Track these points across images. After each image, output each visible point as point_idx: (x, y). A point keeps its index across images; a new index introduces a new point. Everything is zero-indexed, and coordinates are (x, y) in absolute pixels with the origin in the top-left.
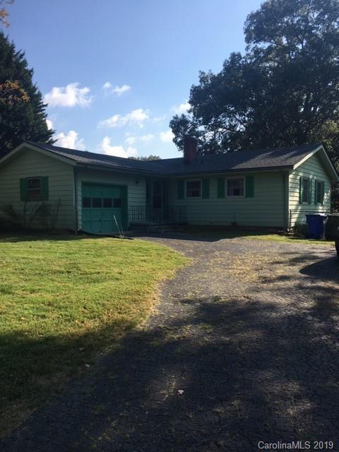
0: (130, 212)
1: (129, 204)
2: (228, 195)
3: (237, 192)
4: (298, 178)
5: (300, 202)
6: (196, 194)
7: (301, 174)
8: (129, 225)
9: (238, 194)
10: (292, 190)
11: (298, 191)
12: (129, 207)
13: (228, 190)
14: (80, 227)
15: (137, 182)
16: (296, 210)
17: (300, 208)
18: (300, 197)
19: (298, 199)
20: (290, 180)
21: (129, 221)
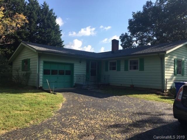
0: (75, 78)
1: (75, 73)
2: (130, 69)
3: (135, 68)
4: (173, 59)
5: (175, 74)
6: (114, 69)
7: (175, 57)
8: (74, 85)
9: (136, 69)
10: (168, 66)
11: (173, 67)
12: (74, 75)
13: (130, 67)
14: (41, 85)
15: (80, 62)
16: (171, 79)
17: (175, 77)
18: (174, 71)
19: (173, 72)
20: (165, 60)
21: (75, 82)
